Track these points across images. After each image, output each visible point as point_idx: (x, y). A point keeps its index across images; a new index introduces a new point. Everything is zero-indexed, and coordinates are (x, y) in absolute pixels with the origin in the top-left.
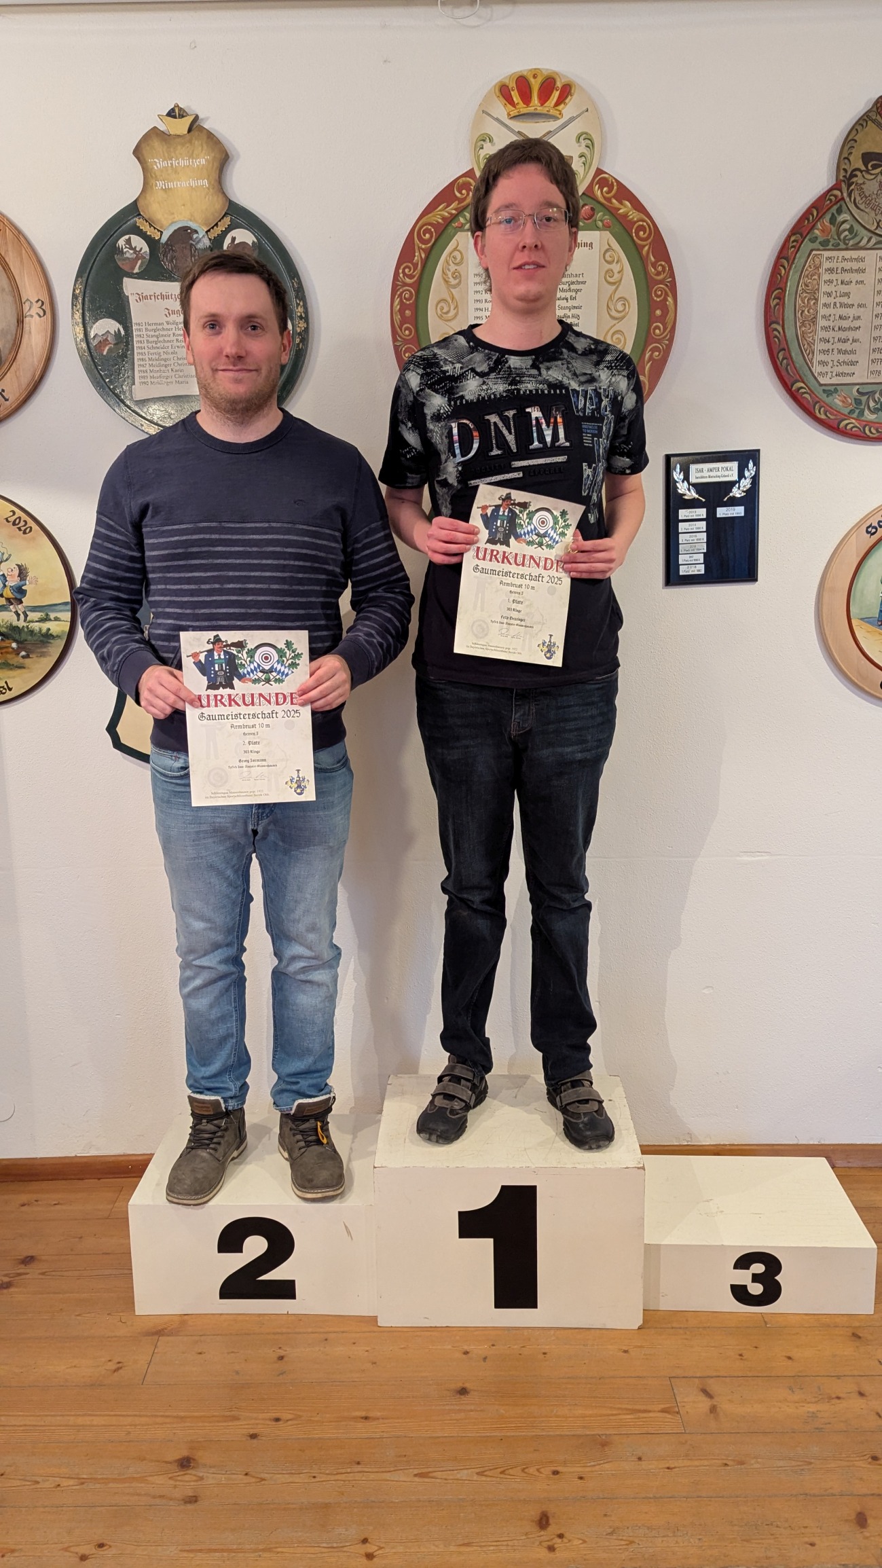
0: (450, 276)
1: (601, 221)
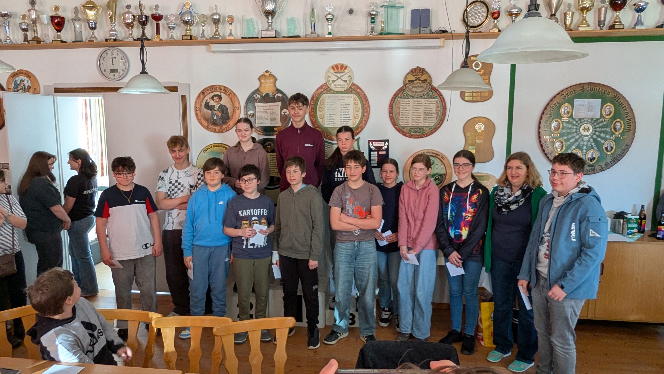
0: (321, 102)
1: (353, 92)
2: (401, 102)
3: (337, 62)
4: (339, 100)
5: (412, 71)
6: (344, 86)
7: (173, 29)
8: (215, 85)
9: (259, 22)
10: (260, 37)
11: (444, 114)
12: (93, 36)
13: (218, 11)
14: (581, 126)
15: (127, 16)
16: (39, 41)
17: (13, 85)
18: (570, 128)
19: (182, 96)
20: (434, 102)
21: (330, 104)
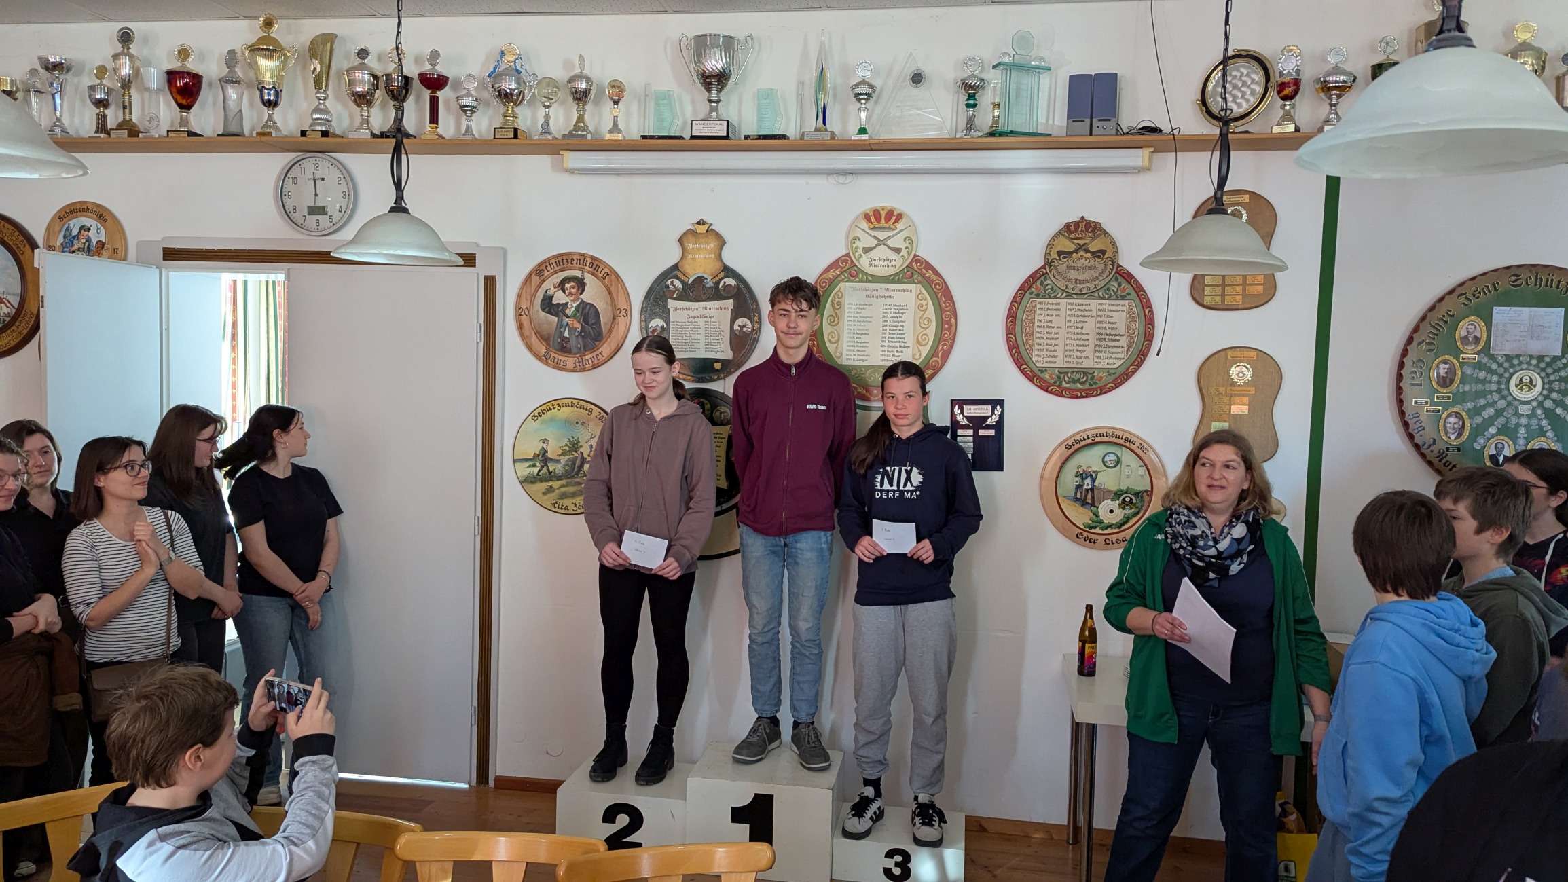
1: (916, 279)
2: (1039, 306)
3: (877, 204)
4: (880, 297)
5: (1068, 228)
6: (893, 263)
7: (473, 112)
8: (569, 254)
9: (687, 99)
10: (687, 136)
11: (1149, 338)
12: (271, 123)
13: (586, 72)
14: (1512, 375)
15: (358, 75)
16: (134, 132)
17: (60, 239)
18: (1483, 382)
19: (486, 278)
20: (1124, 308)
21: (856, 307)
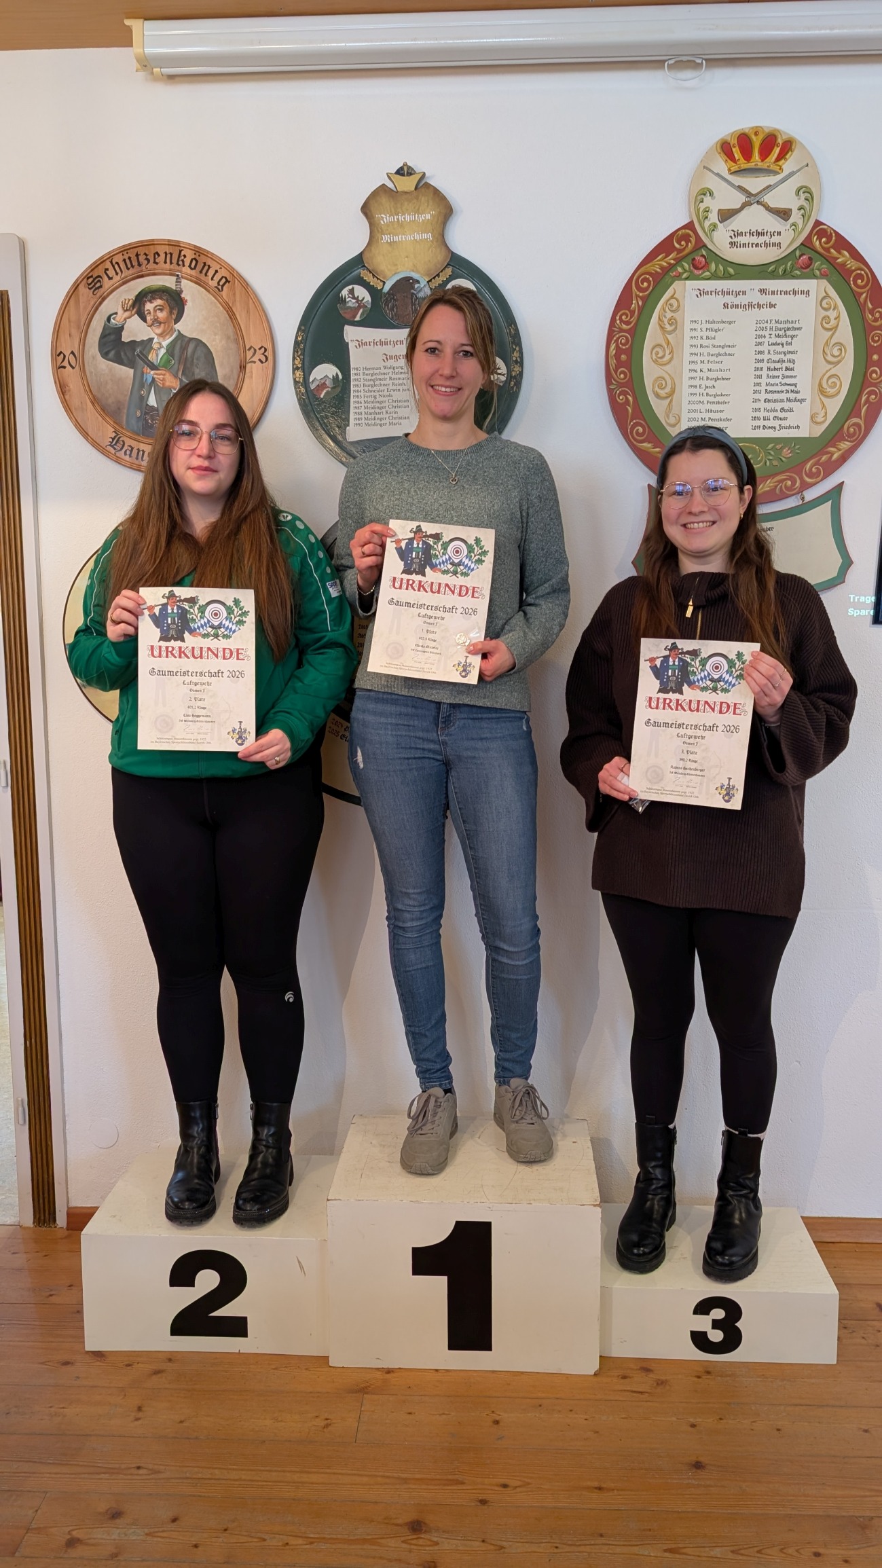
0: (666, 321)
1: (818, 269)
3: (745, 123)
4: (751, 306)
8: (150, 243)
21: (705, 326)
